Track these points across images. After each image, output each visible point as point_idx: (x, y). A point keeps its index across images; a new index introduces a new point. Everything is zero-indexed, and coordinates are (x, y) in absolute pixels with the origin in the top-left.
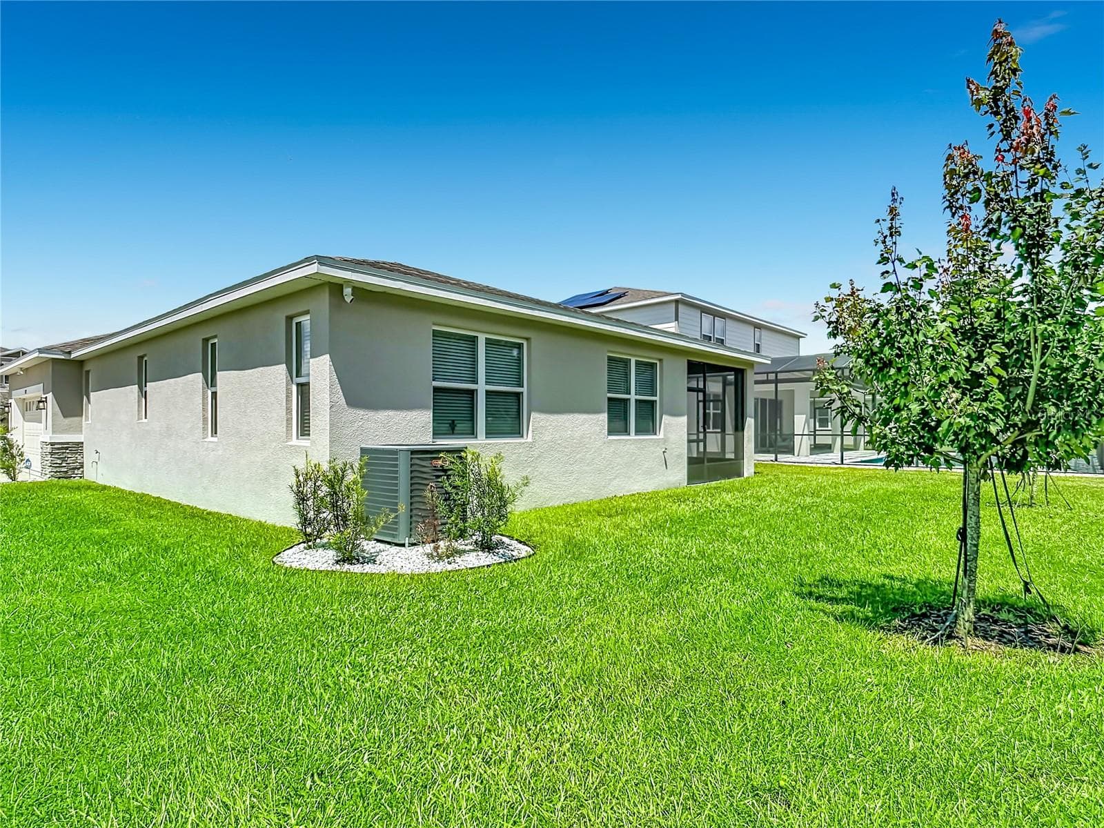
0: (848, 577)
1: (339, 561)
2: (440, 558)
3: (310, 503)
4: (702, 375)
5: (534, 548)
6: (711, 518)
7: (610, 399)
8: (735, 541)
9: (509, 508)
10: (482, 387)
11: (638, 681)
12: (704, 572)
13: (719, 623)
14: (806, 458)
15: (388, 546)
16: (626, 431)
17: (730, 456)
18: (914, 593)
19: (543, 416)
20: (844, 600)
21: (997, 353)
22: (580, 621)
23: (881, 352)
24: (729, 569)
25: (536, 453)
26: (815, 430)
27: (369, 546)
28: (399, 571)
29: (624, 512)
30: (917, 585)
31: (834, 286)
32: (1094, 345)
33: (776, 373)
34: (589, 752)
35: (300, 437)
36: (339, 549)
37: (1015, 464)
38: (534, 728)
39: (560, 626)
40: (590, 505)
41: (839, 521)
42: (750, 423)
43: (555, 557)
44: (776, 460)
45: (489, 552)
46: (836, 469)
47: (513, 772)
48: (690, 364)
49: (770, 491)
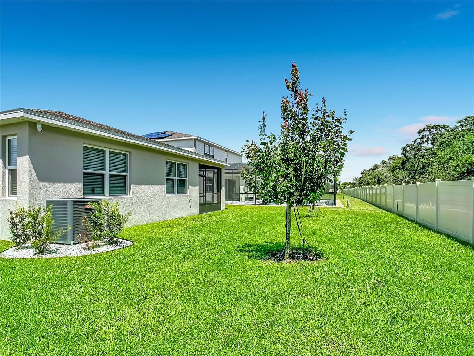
0: (253, 243)
1: (37, 253)
2: (89, 249)
3: (19, 227)
4: (205, 170)
5: (133, 242)
6: (208, 226)
7: (167, 179)
8: (216, 234)
9: (122, 225)
10: (107, 173)
11: (178, 286)
12: (204, 246)
13: (209, 263)
14: (244, 202)
15: (62, 246)
16: (174, 192)
17: (216, 202)
18: (274, 247)
19: (137, 186)
20: (252, 251)
21: (292, 167)
22: (155, 268)
23: (261, 165)
24: (213, 244)
25: (134, 202)
26: (247, 192)
27: (53, 246)
28: (69, 256)
29: (173, 225)
30: (275, 244)
31: (247, 141)
32: (318, 165)
33: (233, 170)
34: (160, 311)
35: (10, 195)
36: (37, 248)
37: (300, 202)
38: (137, 307)
39: (147, 270)
40: (158, 224)
41: (253, 224)
42: (223, 189)
43: (143, 245)
44: (233, 203)
45: (113, 245)
46: (254, 206)
47: (130, 322)
48: (200, 165)
49: (230, 215)
